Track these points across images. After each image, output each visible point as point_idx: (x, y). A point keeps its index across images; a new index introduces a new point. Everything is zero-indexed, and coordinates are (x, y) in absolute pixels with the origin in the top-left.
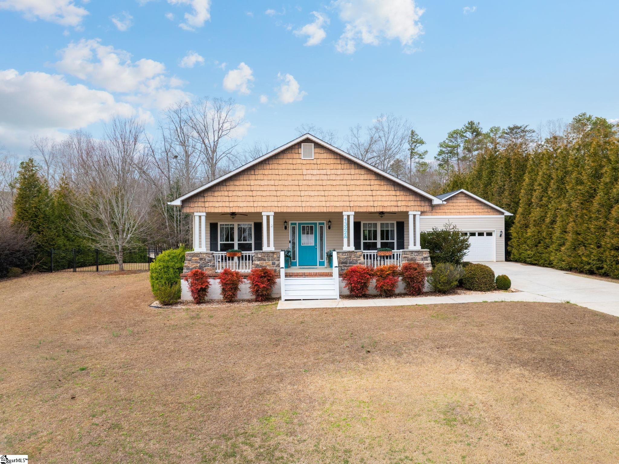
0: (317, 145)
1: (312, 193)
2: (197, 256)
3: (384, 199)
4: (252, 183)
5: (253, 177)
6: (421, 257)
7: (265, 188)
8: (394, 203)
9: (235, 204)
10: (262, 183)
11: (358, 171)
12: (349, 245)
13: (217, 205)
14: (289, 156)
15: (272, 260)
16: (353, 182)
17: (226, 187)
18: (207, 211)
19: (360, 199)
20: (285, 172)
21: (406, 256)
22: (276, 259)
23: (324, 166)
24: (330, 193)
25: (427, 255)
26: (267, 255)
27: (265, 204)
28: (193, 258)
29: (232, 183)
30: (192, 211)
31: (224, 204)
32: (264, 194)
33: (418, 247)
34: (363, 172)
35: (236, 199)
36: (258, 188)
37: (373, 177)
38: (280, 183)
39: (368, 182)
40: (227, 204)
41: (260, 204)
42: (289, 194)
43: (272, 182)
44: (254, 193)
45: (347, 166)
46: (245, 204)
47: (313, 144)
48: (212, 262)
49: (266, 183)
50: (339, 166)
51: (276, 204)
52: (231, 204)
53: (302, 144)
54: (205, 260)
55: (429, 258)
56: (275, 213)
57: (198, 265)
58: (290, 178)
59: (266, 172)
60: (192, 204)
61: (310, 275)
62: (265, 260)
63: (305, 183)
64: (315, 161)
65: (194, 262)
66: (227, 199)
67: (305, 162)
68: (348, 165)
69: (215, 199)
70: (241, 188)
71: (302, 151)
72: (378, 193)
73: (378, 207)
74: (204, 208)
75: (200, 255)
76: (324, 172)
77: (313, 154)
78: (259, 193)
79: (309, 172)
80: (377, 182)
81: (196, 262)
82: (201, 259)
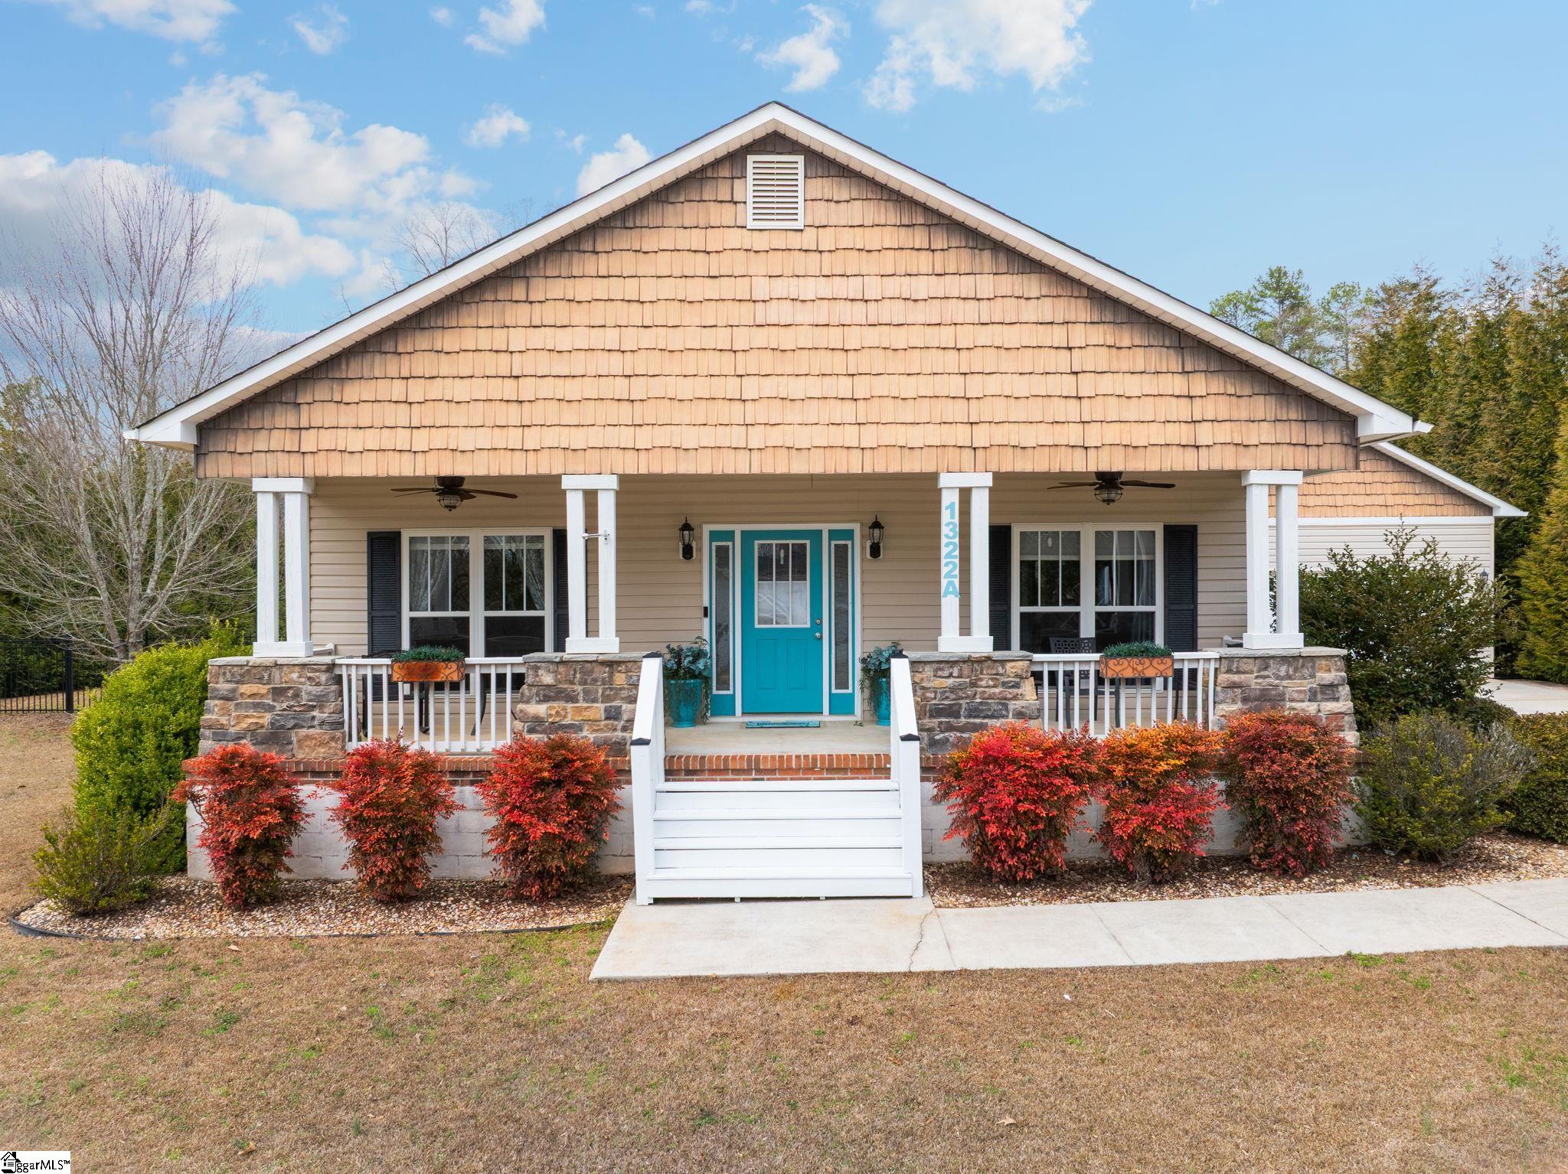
0: (822, 164)
1: (797, 388)
2: (260, 680)
3: (1132, 410)
4: (518, 339)
5: (521, 314)
6: (1307, 685)
7: (578, 364)
8: (1184, 434)
9: (439, 439)
10: (563, 339)
11: (1009, 283)
12: (965, 629)
13: (355, 441)
14: (690, 213)
15: (606, 699)
16: (984, 336)
17: (395, 358)
18: (309, 473)
19: (1018, 411)
20: (667, 289)
21: (1236, 678)
22: (624, 694)
23: (853, 263)
24: (881, 386)
25: (1334, 674)
26: (584, 673)
27: (578, 439)
28: (244, 689)
29: (422, 341)
30: (241, 470)
31: (387, 439)
32: (571, 389)
33: (1291, 639)
34: (1032, 285)
35: (440, 414)
36: (544, 364)
37: (1080, 310)
38: (648, 338)
39: (1058, 336)
40: (402, 439)
41: (551, 438)
42: (685, 389)
43: (610, 338)
44: (527, 389)
45: (958, 258)
46: (483, 439)
47: (800, 159)
48: (331, 707)
49: (579, 338)
50: (923, 262)
51: (625, 437)
52: (421, 440)
53: (751, 158)
54: (296, 695)
55: (1345, 690)
56: (624, 479)
57: (267, 718)
58: (691, 315)
59: (582, 289)
60: (241, 437)
61: (782, 770)
62: (572, 698)
63: (761, 337)
64: (808, 239)
65: (247, 706)
66: (401, 416)
67: (760, 242)
68: (965, 254)
69: (346, 416)
70: (464, 364)
71: (746, 189)
72: (1106, 384)
73: (1105, 451)
74: (295, 459)
75: (276, 673)
76: (853, 288)
77: (801, 205)
78: (547, 388)
79: (780, 287)
80: (1099, 334)
81: (256, 706)
82: (278, 693)
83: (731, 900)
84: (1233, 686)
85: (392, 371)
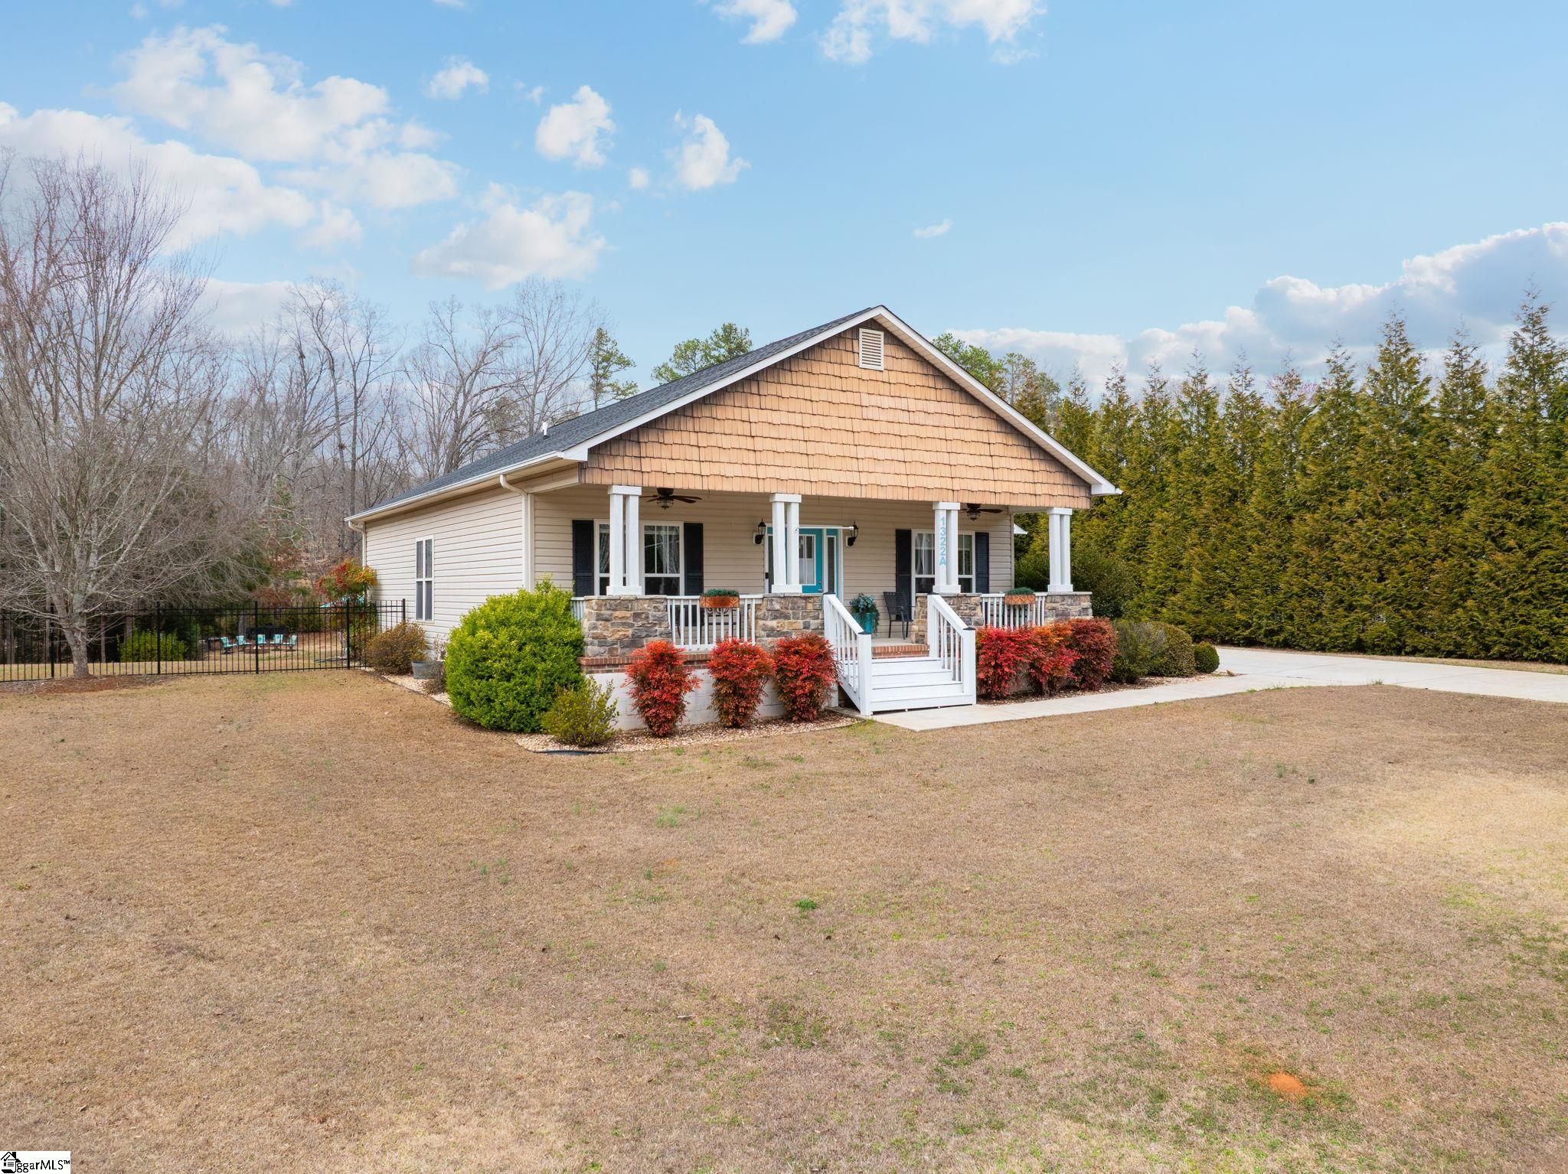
0: (893, 339)
1: (881, 454)
2: (627, 609)
3: (1013, 476)
4: (754, 415)
5: (755, 401)
6: (1078, 608)
7: (782, 432)
8: (1029, 488)
9: (715, 469)
10: (775, 418)
11: (960, 408)
12: (948, 582)
13: (671, 466)
14: (834, 355)
15: (804, 617)
16: (957, 434)
18: (646, 484)
19: (970, 473)
20: (824, 395)
21: (1054, 605)
22: (812, 614)
23: (904, 391)
24: (916, 456)
25: (1087, 604)
26: (794, 603)
27: (783, 474)
28: (617, 614)
29: (706, 412)
30: (606, 481)
31: (688, 467)
32: (780, 446)
33: (1068, 588)
34: (975, 411)
35: (715, 455)
36: (766, 430)
37: (992, 425)
38: (816, 421)
39: (985, 437)
40: (695, 468)
41: (771, 472)
42: (833, 450)
43: (797, 419)
44: (759, 444)
45: (946, 394)
46: (737, 470)
47: (882, 333)
48: (664, 625)
49: (783, 418)
50: (932, 394)
51: (805, 474)
52: (706, 469)
53: (861, 330)
54: (647, 617)
55: (1090, 611)
56: (804, 497)
57: (630, 632)
58: (833, 411)
59: (786, 391)
60: (607, 461)
61: (884, 653)
62: (787, 617)
63: (866, 426)
64: (885, 376)
65: (618, 625)
66: (694, 453)
67: (865, 375)
68: (949, 391)
69: (665, 452)
70: (728, 427)
71: (860, 346)
72: (1003, 462)
73: (1003, 495)
74: (638, 475)
75: (635, 604)
76: (902, 403)
77: (882, 358)
78: (768, 444)
79: (874, 400)
80: (1000, 438)
81: (623, 624)
82: (637, 616)
83: (903, 711)
84: (1053, 609)
85: (690, 427)
